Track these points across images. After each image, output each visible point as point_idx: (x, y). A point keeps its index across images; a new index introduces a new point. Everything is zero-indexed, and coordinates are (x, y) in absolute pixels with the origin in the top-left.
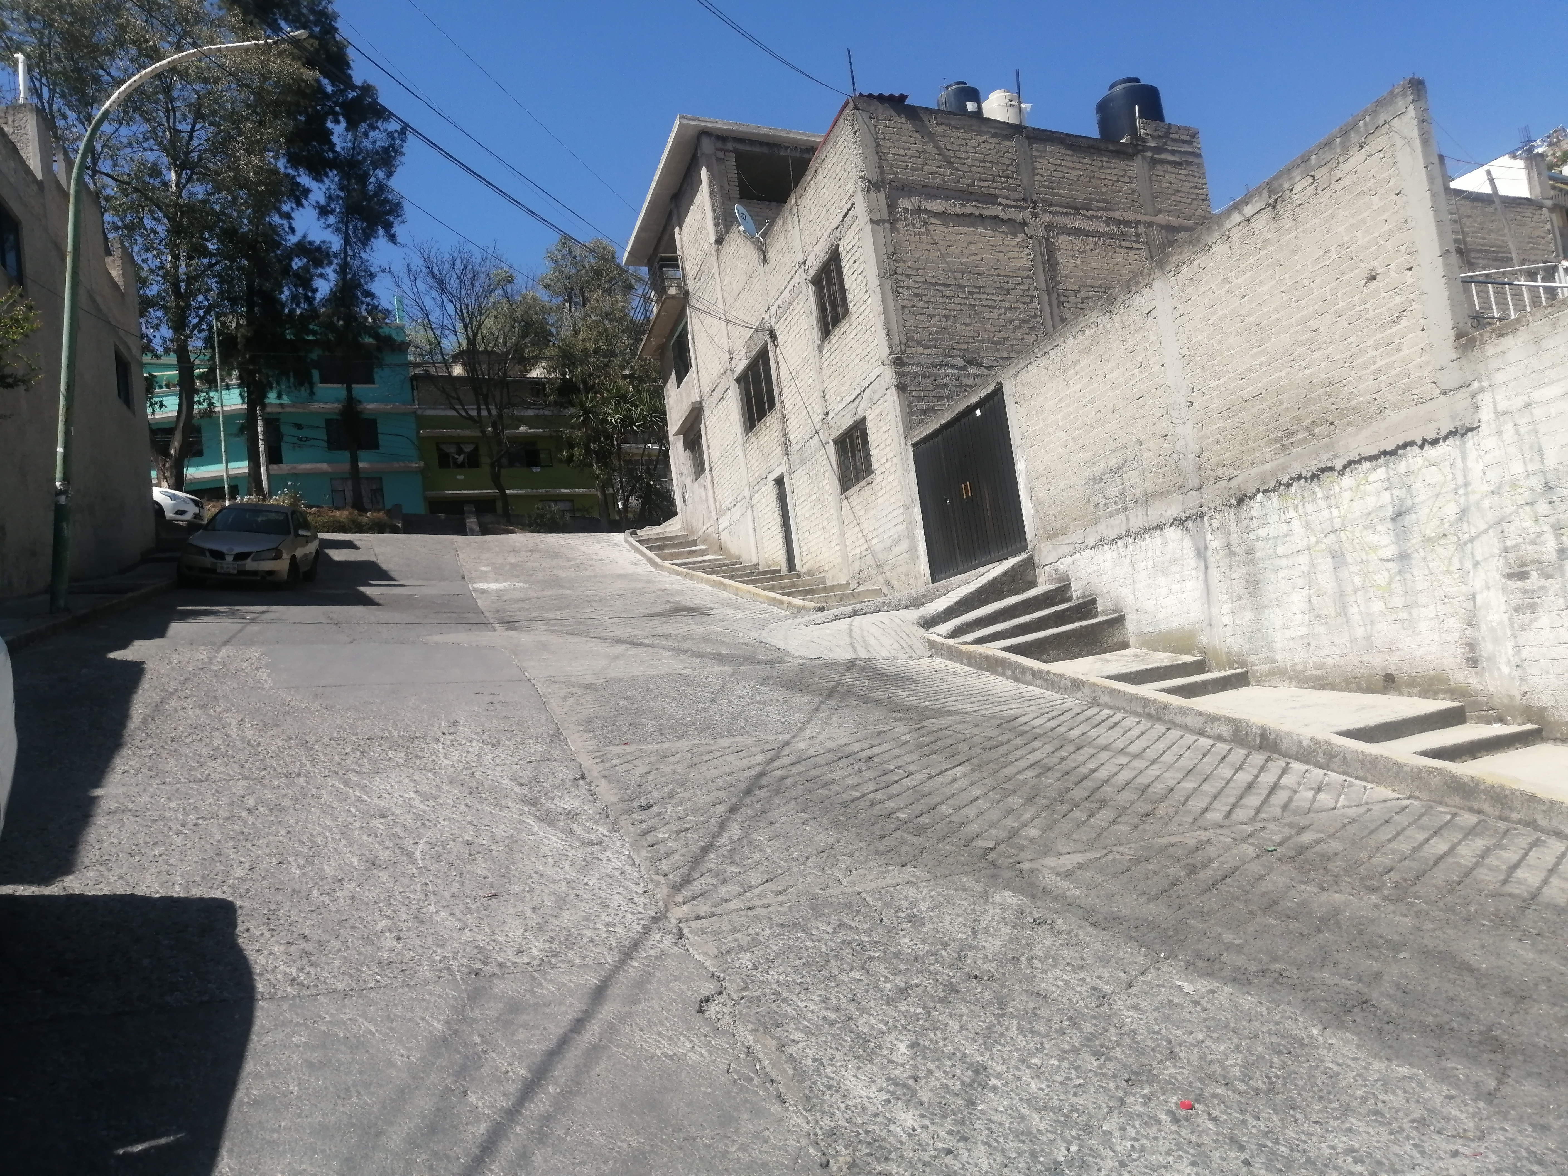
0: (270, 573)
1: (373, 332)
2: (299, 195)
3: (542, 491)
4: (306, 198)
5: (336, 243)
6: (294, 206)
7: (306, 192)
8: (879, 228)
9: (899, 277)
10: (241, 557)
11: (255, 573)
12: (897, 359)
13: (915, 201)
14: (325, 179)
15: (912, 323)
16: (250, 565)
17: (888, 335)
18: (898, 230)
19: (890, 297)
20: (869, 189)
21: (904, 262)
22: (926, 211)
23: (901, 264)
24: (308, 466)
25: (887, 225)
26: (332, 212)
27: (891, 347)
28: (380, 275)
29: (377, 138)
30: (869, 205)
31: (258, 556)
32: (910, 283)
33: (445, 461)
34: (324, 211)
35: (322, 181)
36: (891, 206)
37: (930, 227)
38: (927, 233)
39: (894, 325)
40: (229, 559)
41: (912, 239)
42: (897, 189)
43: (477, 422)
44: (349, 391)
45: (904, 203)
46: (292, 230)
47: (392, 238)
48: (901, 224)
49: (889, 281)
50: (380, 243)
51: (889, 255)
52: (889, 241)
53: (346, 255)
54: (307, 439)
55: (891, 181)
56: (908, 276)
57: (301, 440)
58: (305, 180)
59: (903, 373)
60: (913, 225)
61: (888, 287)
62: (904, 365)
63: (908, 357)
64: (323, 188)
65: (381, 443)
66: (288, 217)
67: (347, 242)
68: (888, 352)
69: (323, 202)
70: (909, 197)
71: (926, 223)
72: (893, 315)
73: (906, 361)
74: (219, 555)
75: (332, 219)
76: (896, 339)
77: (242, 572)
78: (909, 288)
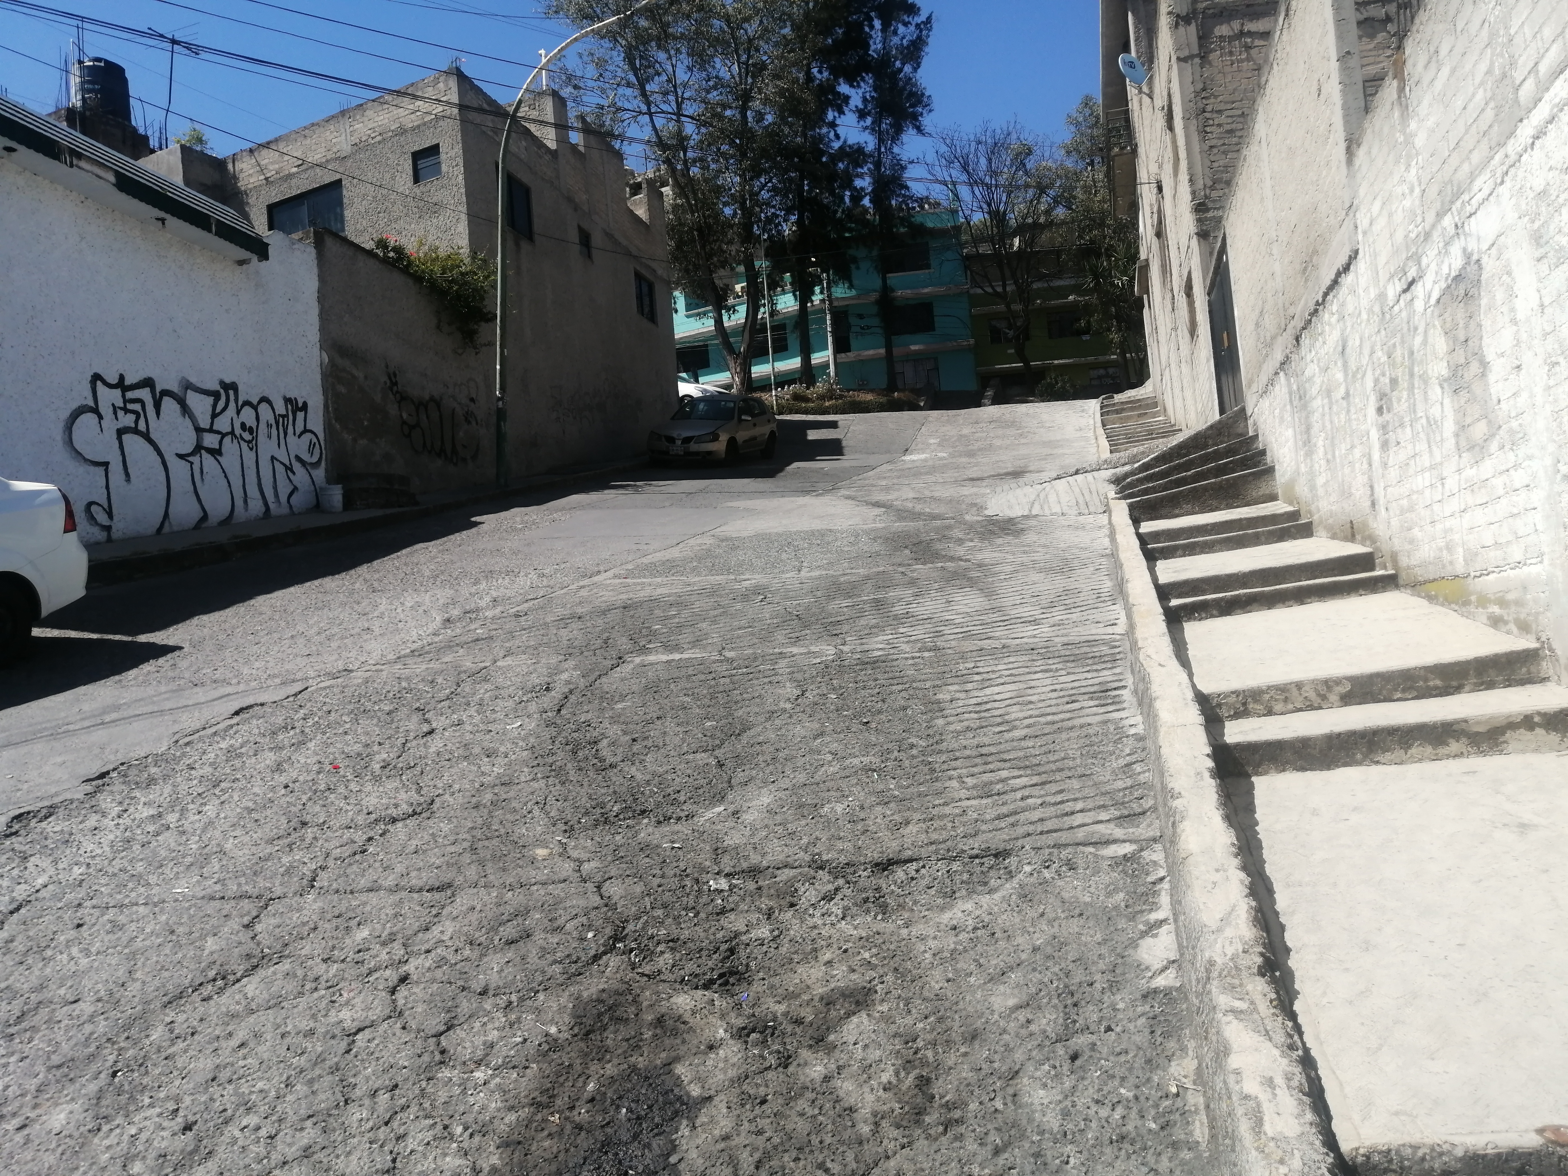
0: (710, 453)
1: (906, 221)
2: (840, 103)
3: (1091, 359)
4: (847, 104)
5: (869, 142)
6: (836, 114)
7: (847, 99)
8: (1188, 66)
9: (1207, 115)
10: (687, 440)
11: (698, 453)
12: (1200, 204)
13: (1236, 25)
14: (862, 84)
15: (1221, 163)
16: (694, 447)
17: (1191, 180)
18: (1210, 63)
19: (1195, 138)
20: (1177, 25)
21: (1216, 97)
22: (1250, 34)
23: (1212, 100)
24: (871, 352)
25: (1197, 60)
26: (869, 114)
27: (1193, 193)
28: (910, 166)
29: (905, 33)
30: (1176, 41)
31: (699, 439)
32: (1222, 119)
33: (996, 336)
34: (862, 114)
35: (859, 86)
36: (1204, 38)
37: (1254, 52)
38: (1248, 59)
39: (1198, 169)
40: (679, 442)
41: (1227, 69)
42: (1214, 16)
43: (1002, 297)
44: (884, 280)
45: (1223, 30)
46: (837, 137)
47: (919, 130)
48: (1214, 56)
49: (1195, 121)
50: (909, 136)
51: (1197, 93)
52: (1197, 77)
53: (880, 153)
54: (869, 327)
55: (1206, 8)
56: (1220, 112)
57: (862, 328)
58: (844, 88)
59: (1206, 219)
60: (1231, 53)
61: (1193, 129)
62: (1208, 210)
63: (1214, 201)
64: (860, 91)
65: (936, 325)
66: (833, 125)
67: (881, 141)
68: (1190, 198)
69: (861, 106)
70: (1228, 23)
71: (1248, 48)
72: (1197, 157)
73: (1210, 205)
74: (671, 440)
75: (869, 121)
76: (1200, 184)
77: (688, 453)
78: (1219, 125)
